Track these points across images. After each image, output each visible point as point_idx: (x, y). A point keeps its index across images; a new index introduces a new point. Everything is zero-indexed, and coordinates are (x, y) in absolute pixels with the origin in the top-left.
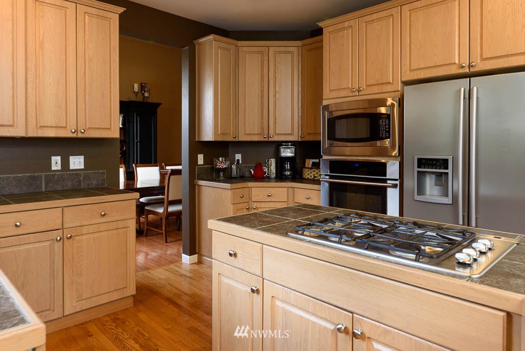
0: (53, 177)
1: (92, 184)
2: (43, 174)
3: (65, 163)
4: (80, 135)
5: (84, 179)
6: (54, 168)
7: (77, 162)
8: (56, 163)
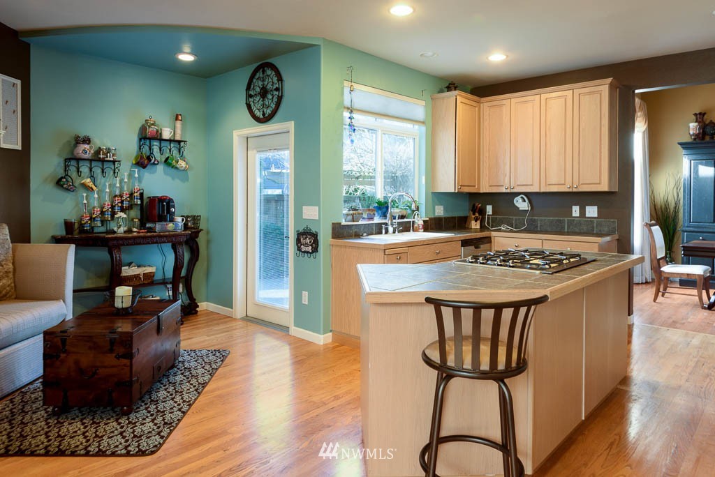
0: (572, 221)
1: (604, 231)
2: (566, 219)
3: (582, 212)
4: (575, 190)
5: (597, 226)
6: (574, 215)
7: (592, 211)
8: (576, 211)
